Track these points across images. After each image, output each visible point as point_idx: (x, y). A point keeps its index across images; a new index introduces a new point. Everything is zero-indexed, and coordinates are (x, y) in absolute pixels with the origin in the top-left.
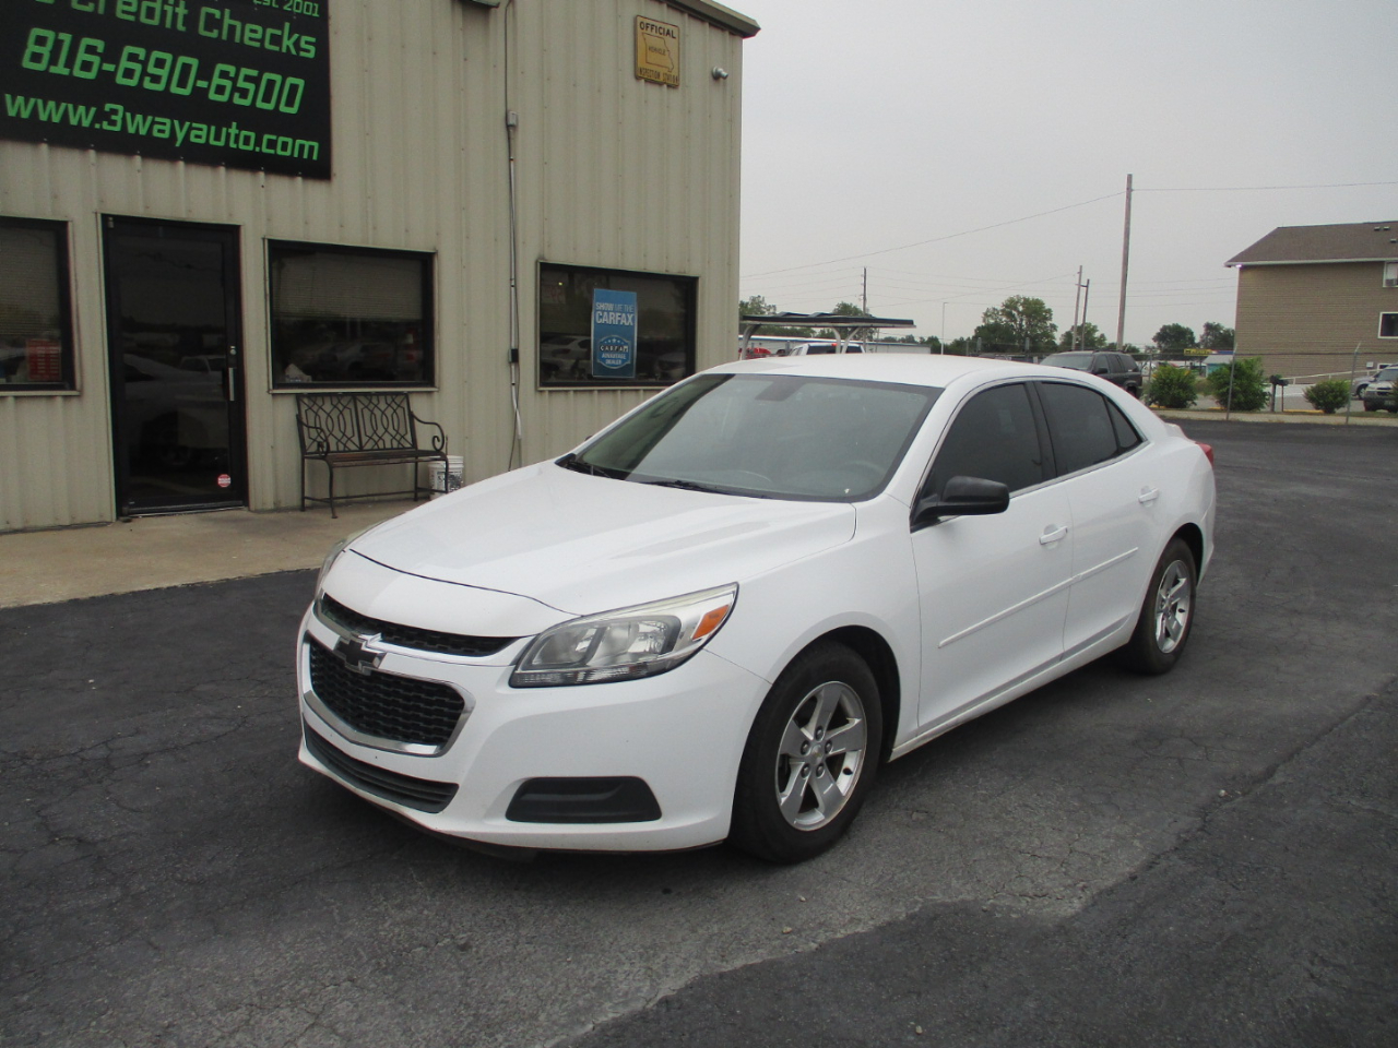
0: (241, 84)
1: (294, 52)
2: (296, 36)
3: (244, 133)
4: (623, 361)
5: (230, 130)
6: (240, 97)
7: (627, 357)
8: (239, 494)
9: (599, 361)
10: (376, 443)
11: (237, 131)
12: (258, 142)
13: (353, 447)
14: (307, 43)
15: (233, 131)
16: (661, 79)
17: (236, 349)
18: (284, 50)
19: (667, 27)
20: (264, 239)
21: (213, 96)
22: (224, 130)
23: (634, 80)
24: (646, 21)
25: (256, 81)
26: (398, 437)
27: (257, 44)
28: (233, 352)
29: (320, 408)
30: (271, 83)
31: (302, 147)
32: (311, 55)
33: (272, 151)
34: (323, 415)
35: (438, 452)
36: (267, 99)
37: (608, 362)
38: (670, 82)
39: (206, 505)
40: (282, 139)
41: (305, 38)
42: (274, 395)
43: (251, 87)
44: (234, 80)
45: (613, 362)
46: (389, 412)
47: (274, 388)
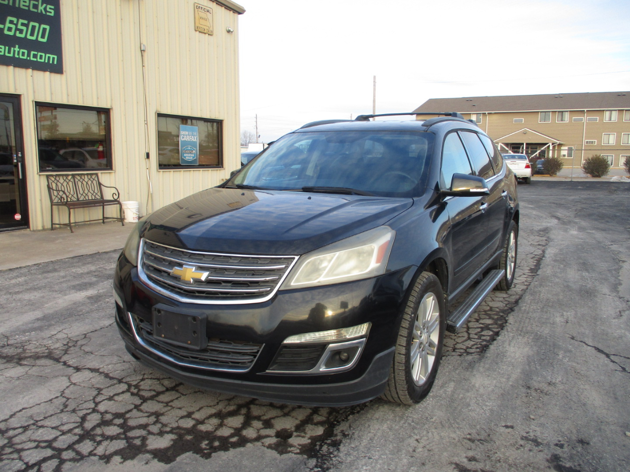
0: (20, 27)
1: (44, 12)
2: (45, 5)
3: (22, 50)
4: (193, 157)
5: (15, 49)
6: (20, 33)
7: (195, 155)
8: (25, 222)
9: (183, 157)
10: (85, 197)
11: (18, 50)
12: (29, 55)
13: (75, 200)
14: (50, 8)
15: (17, 49)
16: (206, 32)
17: (21, 154)
18: (39, 12)
19: (207, 8)
20: (33, 101)
21: (6, 32)
22: (12, 49)
23: (194, 31)
24: (199, 5)
25: (27, 26)
26: (94, 194)
27: (27, 8)
28: (20, 155)
29: (58, 181)
30: (34, 27)
31: (49, 57)
32: (52, 14)
33: (35, 60)
34: (59, 185)
35: (116, 200)
36: (32, 34)
37: (187, 158)
38: (210, 33)
39: (10, 229)
40: (40, 54)
41: (49, 6)
42: (40, 175)
43: (24, 28)
44: (16, 25)
45: (189, 158)
46: (90, 182)
47: (40, 172)
